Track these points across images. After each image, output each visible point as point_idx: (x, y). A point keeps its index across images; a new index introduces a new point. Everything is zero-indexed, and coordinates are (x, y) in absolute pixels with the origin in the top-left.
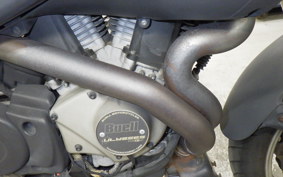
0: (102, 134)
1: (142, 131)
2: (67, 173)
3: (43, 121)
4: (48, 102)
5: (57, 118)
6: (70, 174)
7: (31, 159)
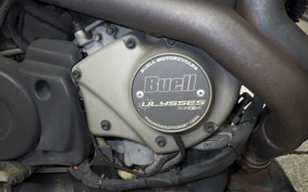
0: (140, 94)
1: (200, 93)
2: (88, 166)
3: (62, 81)
4: (71, 57)
5: (80, 76)
6: (91, 167)
7: (42, 139)
